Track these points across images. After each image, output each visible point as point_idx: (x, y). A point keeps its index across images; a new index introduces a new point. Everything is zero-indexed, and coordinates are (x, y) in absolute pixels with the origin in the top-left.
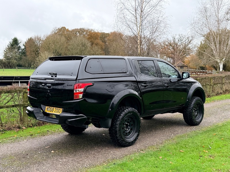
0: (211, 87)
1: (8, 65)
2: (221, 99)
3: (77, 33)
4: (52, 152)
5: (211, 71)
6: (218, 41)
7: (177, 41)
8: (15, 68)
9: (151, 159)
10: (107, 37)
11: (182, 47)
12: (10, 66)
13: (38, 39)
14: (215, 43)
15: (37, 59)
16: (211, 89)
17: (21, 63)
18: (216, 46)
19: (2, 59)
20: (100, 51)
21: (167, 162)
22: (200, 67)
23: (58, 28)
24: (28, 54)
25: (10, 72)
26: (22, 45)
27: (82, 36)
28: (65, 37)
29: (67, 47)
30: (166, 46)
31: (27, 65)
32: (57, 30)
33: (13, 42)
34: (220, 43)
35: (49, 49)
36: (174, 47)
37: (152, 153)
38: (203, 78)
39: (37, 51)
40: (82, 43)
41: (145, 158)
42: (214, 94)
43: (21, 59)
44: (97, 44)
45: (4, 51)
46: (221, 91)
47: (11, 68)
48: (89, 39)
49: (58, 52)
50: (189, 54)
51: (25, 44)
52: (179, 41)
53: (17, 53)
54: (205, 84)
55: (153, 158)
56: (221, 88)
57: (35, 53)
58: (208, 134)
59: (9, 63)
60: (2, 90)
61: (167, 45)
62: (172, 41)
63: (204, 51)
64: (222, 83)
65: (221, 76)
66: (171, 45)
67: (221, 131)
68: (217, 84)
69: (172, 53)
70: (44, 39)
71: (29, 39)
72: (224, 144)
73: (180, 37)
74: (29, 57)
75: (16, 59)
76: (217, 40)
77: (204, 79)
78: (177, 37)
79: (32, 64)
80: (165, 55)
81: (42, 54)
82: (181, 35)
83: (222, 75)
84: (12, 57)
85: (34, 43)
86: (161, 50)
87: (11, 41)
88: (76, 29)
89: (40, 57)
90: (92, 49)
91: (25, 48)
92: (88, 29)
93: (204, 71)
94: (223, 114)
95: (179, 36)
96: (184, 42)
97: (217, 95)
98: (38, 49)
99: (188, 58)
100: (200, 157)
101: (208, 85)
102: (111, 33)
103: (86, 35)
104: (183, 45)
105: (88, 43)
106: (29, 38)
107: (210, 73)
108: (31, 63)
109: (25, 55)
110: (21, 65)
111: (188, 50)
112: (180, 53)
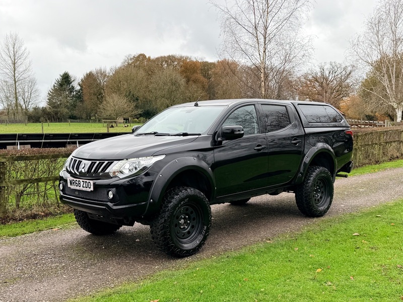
0: (381, 147)
1: (55, 117)
2: (397, 166)
3: (164, 63)
4: (137, 240)
5: (382, 122)
6: (394, 73)
7: (327, 73)
8: (66, 121)
9: (282, 251)
10: (211, 68)
11: (335, 83)
12: (59, 118)
13: (102, 74)
14: (389, 77)
15: (101, 106)
16: (381, 151)
17: (75, 113)
18: (390, 81)
19: (45, 108)
20: (200, 91)
21: (305, 256)
22: (366, 116)
23: (133, 55)
24: (85, 98)
25: (59, 128)
26: (76, 84)
27: (171, 67)
28: (145, 70)
29: (147, 87)
30: (309, 83)
31: (84, 116)
32: (131, 59)
33: (63, 79)
34: (397, 77)
35: (119, 90)
36: (322, 83)
37: (284, 243)
38: (367, 134)
39: (100, 94)
40: (172, 79)
41: (272, 249)
42: (386, 158)
43: (75, 106)
44: (195, 81)
45: (49, 94)
46: (398, 153)
47: (59, 122)
48: (182, 72)
49: (133, 95)
50: (347, 95)
51: (81, 83)
52: (331, 73)
53: (69, 96)
54: (372, 142)
55: (285, 250)
56: (398, 150)
57: (97, 97)
58: (370, 217)
59: (56, 113)
60: (59, 153)
61: (310, 81)
62: (319, 74)
63: (371, 89)
64: (398, 141)
65: (397, 130)
66: (317, 80)
67: (391, 213)
68: (391, 142)
69: (319, 94)
70: (111, 74)
71: (87, 74)
72: (394, 230)
73: (332, 68)
74: (88, 103)
75: (66, 107)
76: (392, 70)
77: (369, 135)
78: (327, 67)
79: (93, 114)
80: (307, 97)
81: (108, 99)
82: (333, 64)
83: (399, 128)
84: (60, 104)
85: (95, 80)
86: (301, 88)
87: (59, 78)
88: (161, 57)
89: (105, 102)
90: (188, 89)
91: (81, 89)
92: (182, 57)
93: (372, 122)
94: (397, 189)
95: (331, 65)
96: (339, 76)
97: (390, 160)
98: (102, 91)
99: (345, 102)
100: (356, 250)
101: (376, 144)
102: (218, 62)
103: (178, 67)
104: (338, 80)
105: (181, 80)
106: (88, 72)
107: (381, 126)
108: (90, 113)
109: (81, 101)
110: (75, 116)
111: (346, 87)
112: (332, 93)
